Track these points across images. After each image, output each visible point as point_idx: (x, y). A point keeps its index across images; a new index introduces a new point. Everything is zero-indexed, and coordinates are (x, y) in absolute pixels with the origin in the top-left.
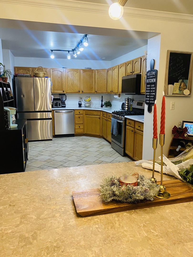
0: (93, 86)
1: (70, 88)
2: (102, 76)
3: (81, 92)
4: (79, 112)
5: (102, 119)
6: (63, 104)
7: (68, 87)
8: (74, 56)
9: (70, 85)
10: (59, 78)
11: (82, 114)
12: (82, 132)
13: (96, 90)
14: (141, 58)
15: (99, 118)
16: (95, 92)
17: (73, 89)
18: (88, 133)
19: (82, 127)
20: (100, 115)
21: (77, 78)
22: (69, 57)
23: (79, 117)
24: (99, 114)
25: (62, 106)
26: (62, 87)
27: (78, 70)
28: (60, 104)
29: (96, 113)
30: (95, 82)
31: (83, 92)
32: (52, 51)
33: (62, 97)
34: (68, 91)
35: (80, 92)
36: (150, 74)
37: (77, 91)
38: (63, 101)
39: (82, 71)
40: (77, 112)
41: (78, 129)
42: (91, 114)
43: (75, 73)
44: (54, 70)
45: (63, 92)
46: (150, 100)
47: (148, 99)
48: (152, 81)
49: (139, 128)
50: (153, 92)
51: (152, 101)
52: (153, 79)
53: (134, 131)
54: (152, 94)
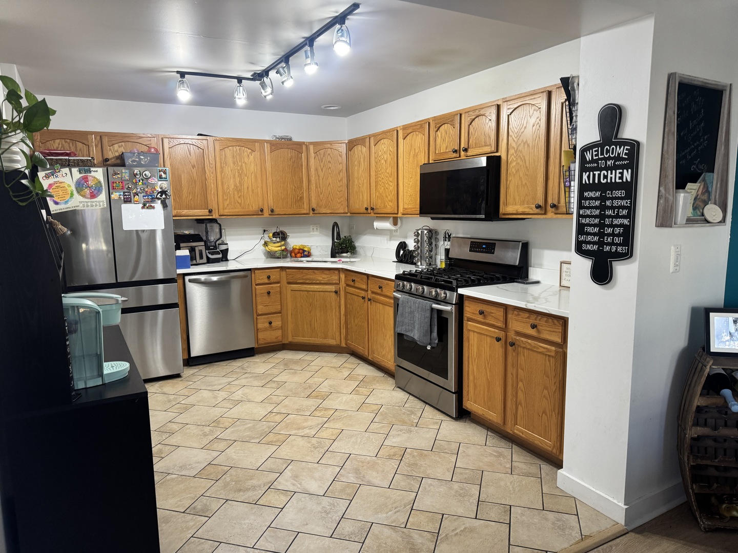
0: (303, 193)
1: (233, 200)
2: (329, 162)
3: (266, 213)
4: (269, 277)
5: (346, 296)
6: (213, 254)
7: (225, 198)
8: (264, 94)
9: (231, 189)
10: (194, 167)
11: (275, 281)
12: (280, 338)
13: (314, 206)
14: (498, 107)
15: (336, 292)
16: (311, 212)
17: (240, 204)
18: (300, 339)
19: (277, 323)
20: (339, 284)
21: (252, 166)
22: (241, 100)
23: (269, 293)
24: (335, 278)
25: (208, 258)
26: (206, 197)
27: (255, 141)
28: (201, 252)
29: (324, 276)
30: (309, 181)
31: (272, 211)
32: (182, 74)
33: (206, 228)
34: (227, 210)
35: (265, 211)
36: (596, 155)
37: (255, 208)
38: (211, 242)
39: (267, 147)
40: (262, 278)
41: (265, 330)
42: (308, 281)
43: (246, 153)
44: (176, 142)
45: (208, 213)
46: (601, 244)
47: (589, 238)
48: (614, 176)
49: (533, 332)
50: (617, 216)
51: (617, 245)
52: (618, 171)
53: (503, 339)
54: (616, 222)
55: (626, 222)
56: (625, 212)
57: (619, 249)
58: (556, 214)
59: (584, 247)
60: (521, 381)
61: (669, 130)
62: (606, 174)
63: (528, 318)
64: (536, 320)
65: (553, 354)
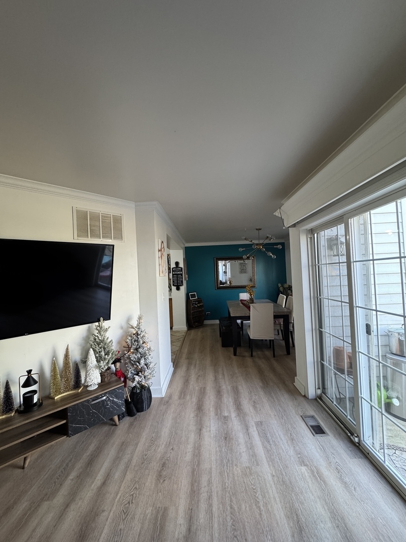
36: (175, 269)
47: (175, 283)
51: (180, 284)
54: (180, 280)
62: (177, 272)
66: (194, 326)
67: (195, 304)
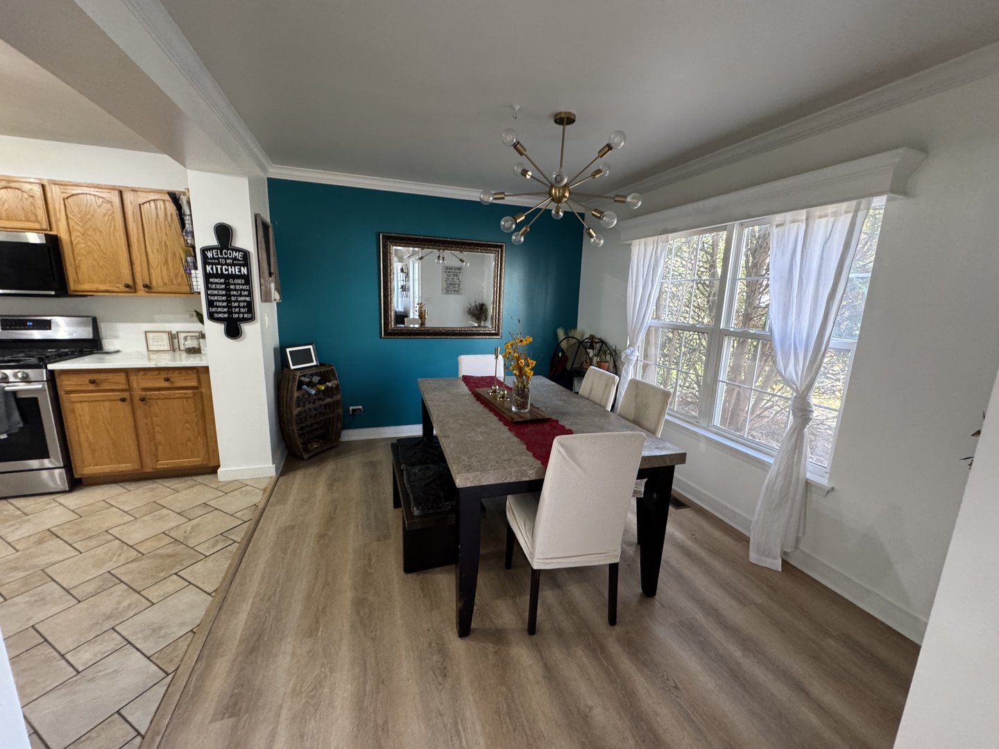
14: (43, 186)
36: (216, 255)
46: (230, 313)
47: (219, 310)
48: (234, 270)
49: (166, 384)
50: (241, 295)
51: (243, 313)
52: (236, 267)
53: (128, 398)
54: (240, 299)
55: (248, 299)
56: (246, 293)
57: (246, 316)
58: (147, 292)
59: (216, 315)
60: (158, 426)
61: (261, 247)
62: (227, 268)
63: (158, 374)
64: (167, 374)
65: (191, 395)
66: (306, 456)
67: (310, 384)
